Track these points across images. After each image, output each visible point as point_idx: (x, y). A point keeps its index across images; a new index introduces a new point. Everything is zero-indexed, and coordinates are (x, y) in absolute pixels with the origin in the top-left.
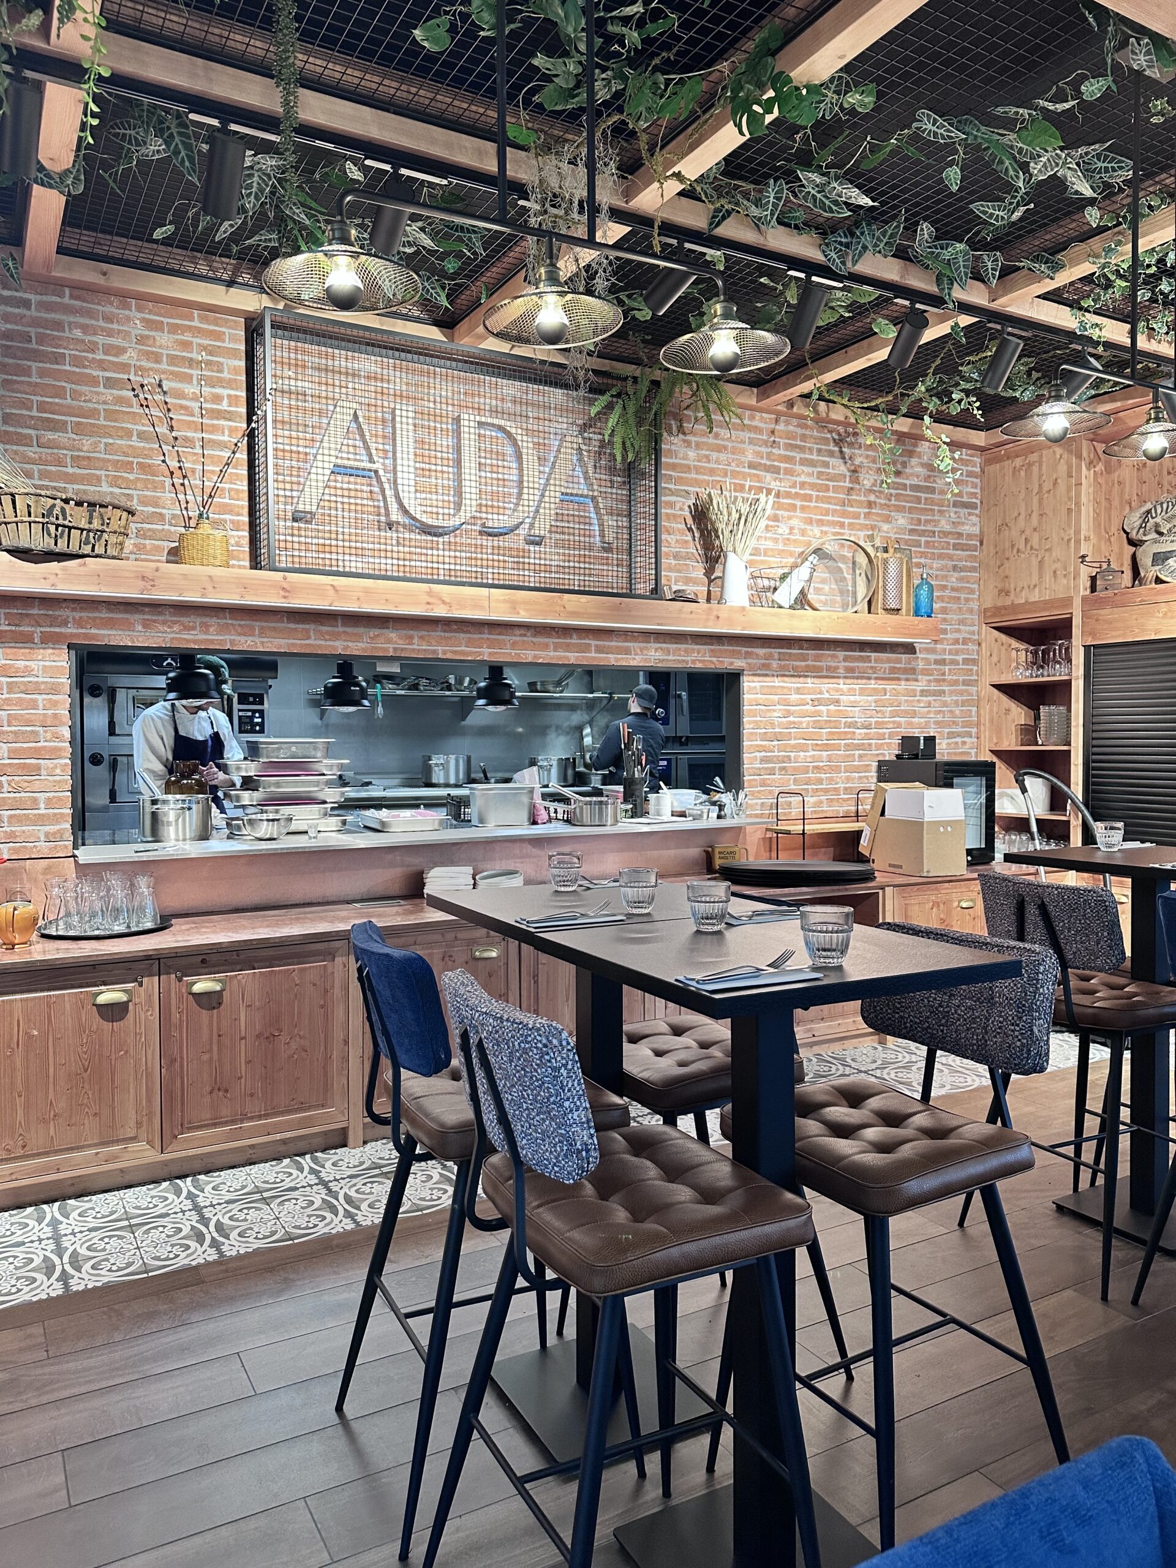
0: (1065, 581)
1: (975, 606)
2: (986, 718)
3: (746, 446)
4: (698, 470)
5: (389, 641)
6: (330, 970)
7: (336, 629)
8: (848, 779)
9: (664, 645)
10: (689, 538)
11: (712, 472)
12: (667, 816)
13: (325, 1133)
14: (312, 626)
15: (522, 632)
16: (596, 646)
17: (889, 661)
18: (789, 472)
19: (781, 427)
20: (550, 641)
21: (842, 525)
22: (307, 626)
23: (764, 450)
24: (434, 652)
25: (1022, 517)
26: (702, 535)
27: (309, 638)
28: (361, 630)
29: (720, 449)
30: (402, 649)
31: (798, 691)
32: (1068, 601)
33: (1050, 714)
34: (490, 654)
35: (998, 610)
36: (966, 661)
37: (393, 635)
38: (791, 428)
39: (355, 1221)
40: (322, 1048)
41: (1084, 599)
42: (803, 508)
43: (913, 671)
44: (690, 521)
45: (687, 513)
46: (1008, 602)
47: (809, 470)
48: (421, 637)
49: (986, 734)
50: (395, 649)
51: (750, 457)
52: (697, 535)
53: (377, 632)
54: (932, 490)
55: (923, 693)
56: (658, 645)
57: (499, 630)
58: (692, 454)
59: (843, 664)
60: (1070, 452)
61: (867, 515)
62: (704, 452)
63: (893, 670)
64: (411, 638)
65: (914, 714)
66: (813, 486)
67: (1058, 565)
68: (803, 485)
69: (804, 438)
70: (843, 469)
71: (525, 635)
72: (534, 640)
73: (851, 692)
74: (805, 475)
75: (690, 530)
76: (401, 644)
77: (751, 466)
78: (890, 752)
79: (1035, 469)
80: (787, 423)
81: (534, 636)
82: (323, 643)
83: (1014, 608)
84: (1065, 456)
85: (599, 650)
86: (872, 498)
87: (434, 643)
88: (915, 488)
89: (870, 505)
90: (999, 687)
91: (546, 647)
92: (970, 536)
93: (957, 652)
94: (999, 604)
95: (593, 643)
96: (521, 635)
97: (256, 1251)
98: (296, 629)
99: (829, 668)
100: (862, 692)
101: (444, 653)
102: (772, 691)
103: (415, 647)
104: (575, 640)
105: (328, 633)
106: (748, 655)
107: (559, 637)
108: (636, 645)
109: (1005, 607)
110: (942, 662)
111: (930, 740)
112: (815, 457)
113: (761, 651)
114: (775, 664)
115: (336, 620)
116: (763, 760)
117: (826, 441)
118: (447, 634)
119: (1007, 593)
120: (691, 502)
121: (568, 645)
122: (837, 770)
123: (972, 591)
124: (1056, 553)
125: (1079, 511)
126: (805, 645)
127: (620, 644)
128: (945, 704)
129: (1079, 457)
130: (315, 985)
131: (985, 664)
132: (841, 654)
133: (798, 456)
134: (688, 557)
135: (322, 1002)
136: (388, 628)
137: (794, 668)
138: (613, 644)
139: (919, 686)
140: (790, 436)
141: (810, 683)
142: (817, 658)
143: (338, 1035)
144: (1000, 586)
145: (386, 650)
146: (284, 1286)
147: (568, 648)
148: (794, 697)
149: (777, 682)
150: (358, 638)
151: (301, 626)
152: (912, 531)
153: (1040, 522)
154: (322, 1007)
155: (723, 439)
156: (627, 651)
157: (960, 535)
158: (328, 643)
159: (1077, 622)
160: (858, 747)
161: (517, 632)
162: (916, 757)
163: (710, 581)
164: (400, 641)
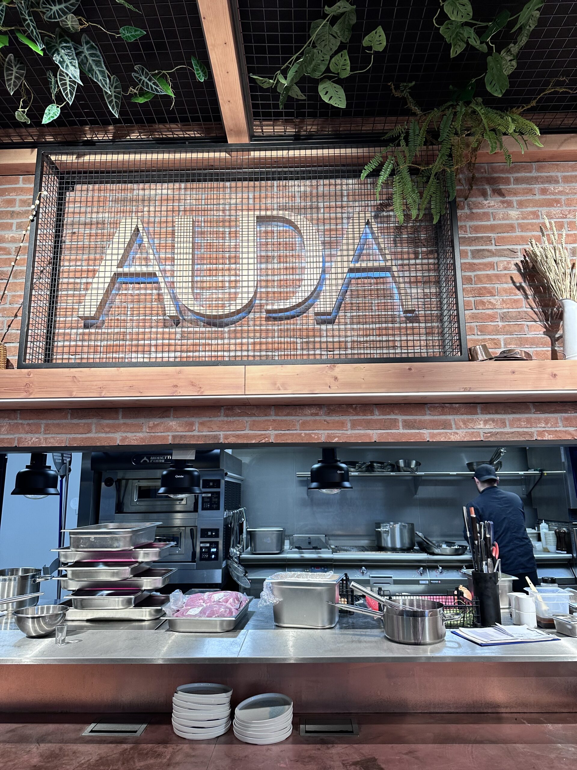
5: (169, 429)
7: (117, 422)
10: (520, 296)
15: (314, 411)
16: (404, 421)
20: (348, 419)
24: (216, 437)
28: (141, 421)
29: (552, 203)
30: (181, 437)
34: (277, 436)
44: (519, 279)
45: (515, 272)
48: (202, 424)
50: (174, 437)
53: (157, 421)
58: (514, 213)
62: (530, 209)
64: (192, 424)
71: (317, 414)
72: (328, 418)
75: (520, 288)
81: (328, 414)
82: (103, 435)
85: (408, 425)
87: (216, 428)
95: (401, 418)
96: (312, 415)
98: (77, 424)
101: (226, 437)
104: (377, 416)
105: (108, 426)
107: (357, 414)
118: (230, 419)
120: (517, 259)
127: (436, 418)
136: (168, 417)
138: (427, 417)
145: (165, 438)
147: (369, 425)
150: (139, 428)
151: (83, 421)
155: (553, 194)
156: (446, 425)
158: (108, 435)
161: (308, 411)
164: (181, 429)
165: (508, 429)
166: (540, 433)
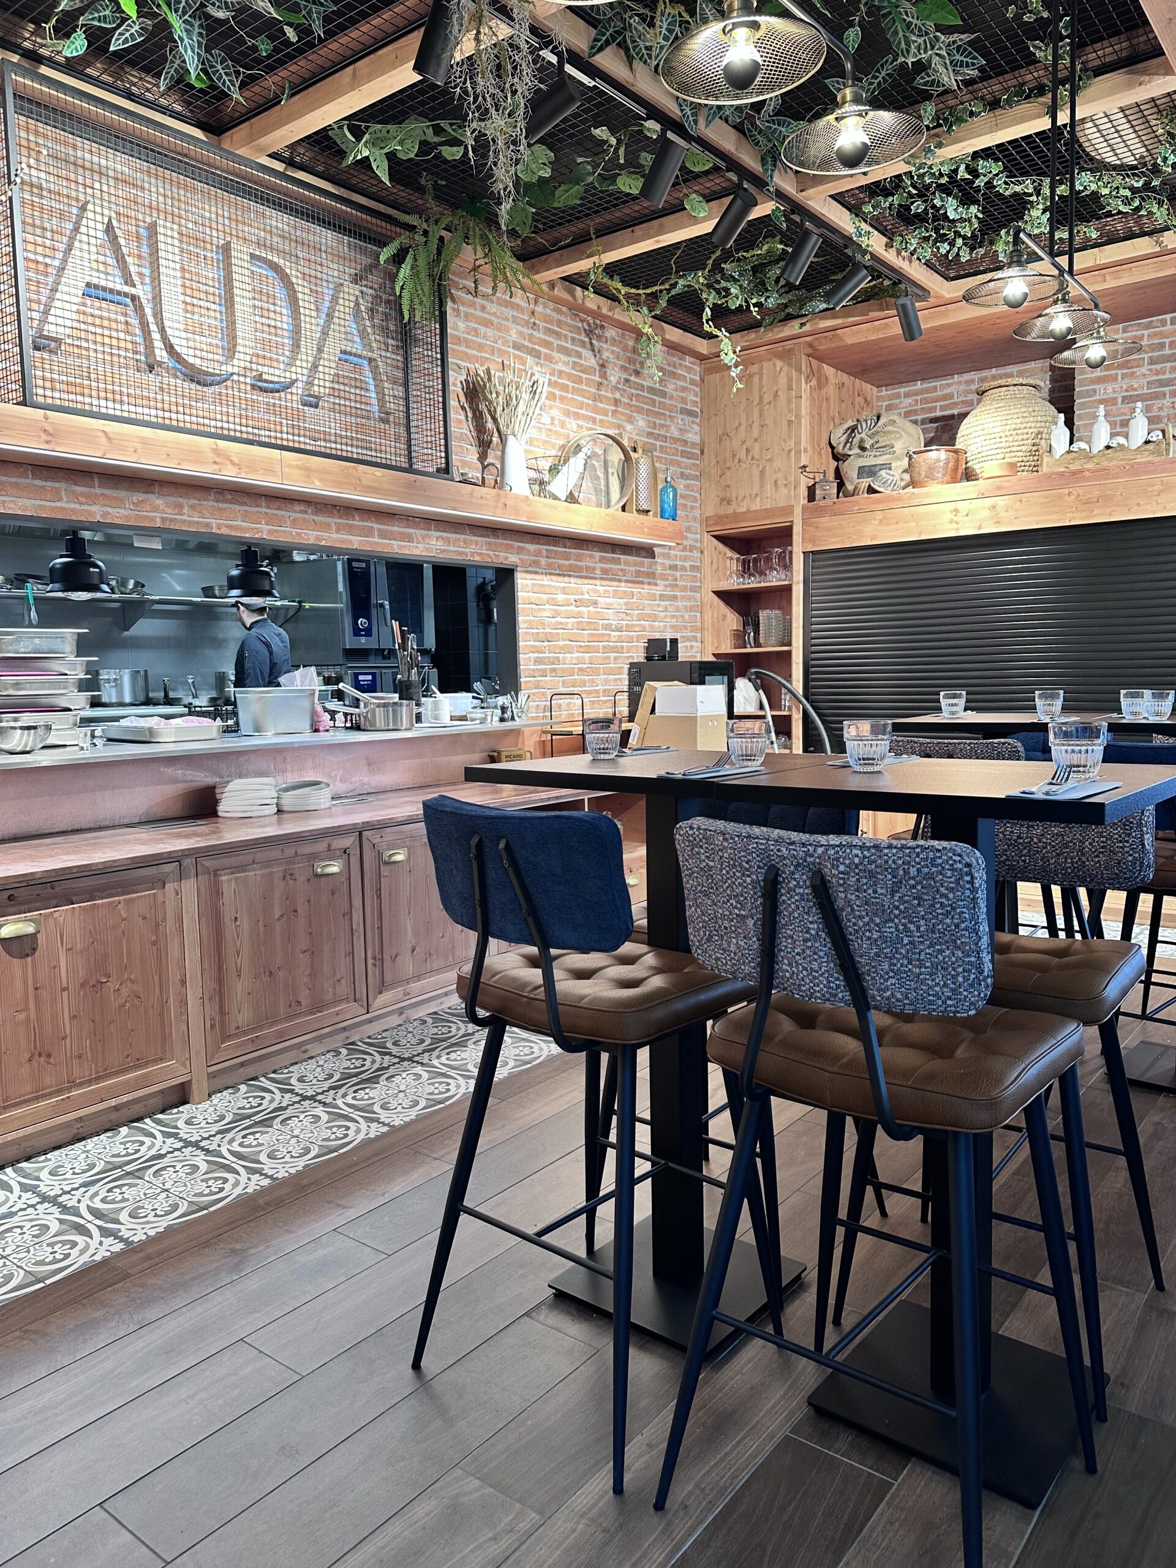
0: (785, 491)
1: (697, 513)
2: (708, 622)
3: (509, 324)
4: (467, 344)
5: (156, 509)
6: (160, 899)
7: (92, 490)
8: (606, 681)
9: (444, 535)
10: (463, 418)
12: (446, 720)
13: (162, 1092)
14: (62, 485)
15: (302, 508)
16: (379, 530)
17: (635, 564)
18: (549, 358)
19: (539, 309)
20: (334, 521)
21: (594, 420)
22: (57, 485)
23: (526, 331)
24: (207, 525)
25: (743, 427)
26: (475, 415)
27: (60, 500)
28: (122, 494)
29: (488, 324)
30: (171, 520)
31: (564, 591)
32: (789, 510)
33: (769, 618)
34: (269, 531)
35: (719, 519)
36: (693, 568)
37: (159, 502)
38: (548, 311)
39: (266, 1176)
40: (157, 993)
41: (804, 508)
42: (562, 398)
43: (652, 575)
44: (463, 399)
45: (459, 391)
46: (730, 510)
47: (564, 358)
48: (192, 507)
49: (709, 638)
50: (163, 519)
51: (514, 336)
52: (470, 415)
53: (141, 496)
54: (663, 394)
55: (662, 597)
56: (439, 534)
57: (277, 504)
58: (463, 325)
59: (599, 565)
60: (790, 365)
61: (614, 412)
62: (472, 324)
63: (638, 573)
64: (180, 506)
65: (654, 618)
66: (569, 376)
67: (780, 475)
68: (561, 372)
69: (559, 323)
70: (592, 362)
71: (306, 512)
72: (316, 518)
73: (606, 594)
74: (562, 363)
75: (463, 408)
76: (170, 513)
77: (516, 346)
78: (639, 657)
79: (756, 379)
80: (545, 307)
81: (316, 513)
82: (77, 506)
83: (736, 517)
84: (785, 369)
85: (383, 535)
86: (618, 396)
87: (207, 515)
88: (651, 390)
89: (616, 402)
90: (718, 593)
91: (327, 527)
92: (693, 445)
93: (685, 559)
94: (721, 512)
95: (376, 526)
96: (301, 512)
97: (169, 1229)
98: (43, 487)
99: (588, 568)
100: (615, 594)
101: (219, 527)
102: (543, 589)
103: (185, 517)
104: (357, 522)
105: (83, 495)
106: (520, 550)
107: (341, 517)
108: (418, 532)
109: (727, 516)
110: (674, 568)
111: (674, 642)
112: (569, 345)
113: (531, 547)
114: (543, 561)
115: (92, 479)
116: (538, 661)
117: (577, 330)
118: (221, 505)
119: (729, 502)
120: (463, 378)
121: (351, 527)
122: (596, 672)
123: (695, 500)
124: (778, 463)
125: (800, 423)
126: (568, 543)
127: (402, 530)
128: (677, 609)
129: (799, 370)
130: (144, 918)
131: (707, 571)
132: (598, 555)
133: (556, 342)
134: (462, 439)
135: (154, 938)
136: (153, 493)
137: (559, 567)
138: (396, 529)
139: (659, 589)
140: (547, 319)
141: (573, 583)
142: (579, 558)
143: (174, 974)
144: (721, 495)
145: (152, 519)
146: (237, 1259)
147: (350, 530)
148: (561, 597)
149: (546, 580)
150: (119, 503)
151: (49, 484)
152: (650, 434)
153: (761, 432)
154: (154, 943)
155: (489, 314)
156: (409, 538)
157: (686, 442)
158: (83, 507)
159: (797, 530)
160: (614, 649)
161: (298, 507)
162: (663, 658)
163: (484, 468)
164: (168, 510)
165: (451, 548)
166: (472, 554)
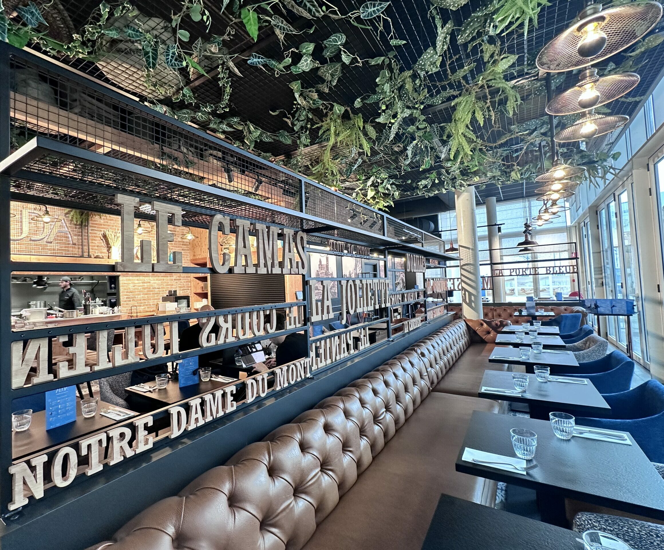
0: (206, 254)
1: (189, 259)
2: (192, 285)
4: (104, 225)
8: (153, 302)
10: (102, 242)
11: (109, 226)
26: (106, 241)
31: (138, 280)
33: (205, 284)
35: (193, 260)
44: (102, 238)
45: (101, 235)
49: (192, 289)
52: (104, 241)
55: (175, 280)
58: (102, 221)
62: (106, 220)
67: (204, 250)
73: (154, 280)
75: (102, 240)
78: (166, 294)
83: (197, 259)
92: (186, 242)
94: (194, 258)
100: (157, 280)
102: (129, 280)
111: (176, 291)
116: (127, 298)
119: (195, 256)
122: (150, 299)
123: (188, 255)
124: (203, 247)
128: (181, 282)
134: (101, 246)
137: (136, 274)
139: (173, 278)
141: (141, 278)
144: (193, 254)
148: (136, 282)
149: (131, 278)
153: (200, 240)
157: (184, 242)
159: (208, 263)
160: (156, 294)
162: (171, 295)
163: (108, 253)
